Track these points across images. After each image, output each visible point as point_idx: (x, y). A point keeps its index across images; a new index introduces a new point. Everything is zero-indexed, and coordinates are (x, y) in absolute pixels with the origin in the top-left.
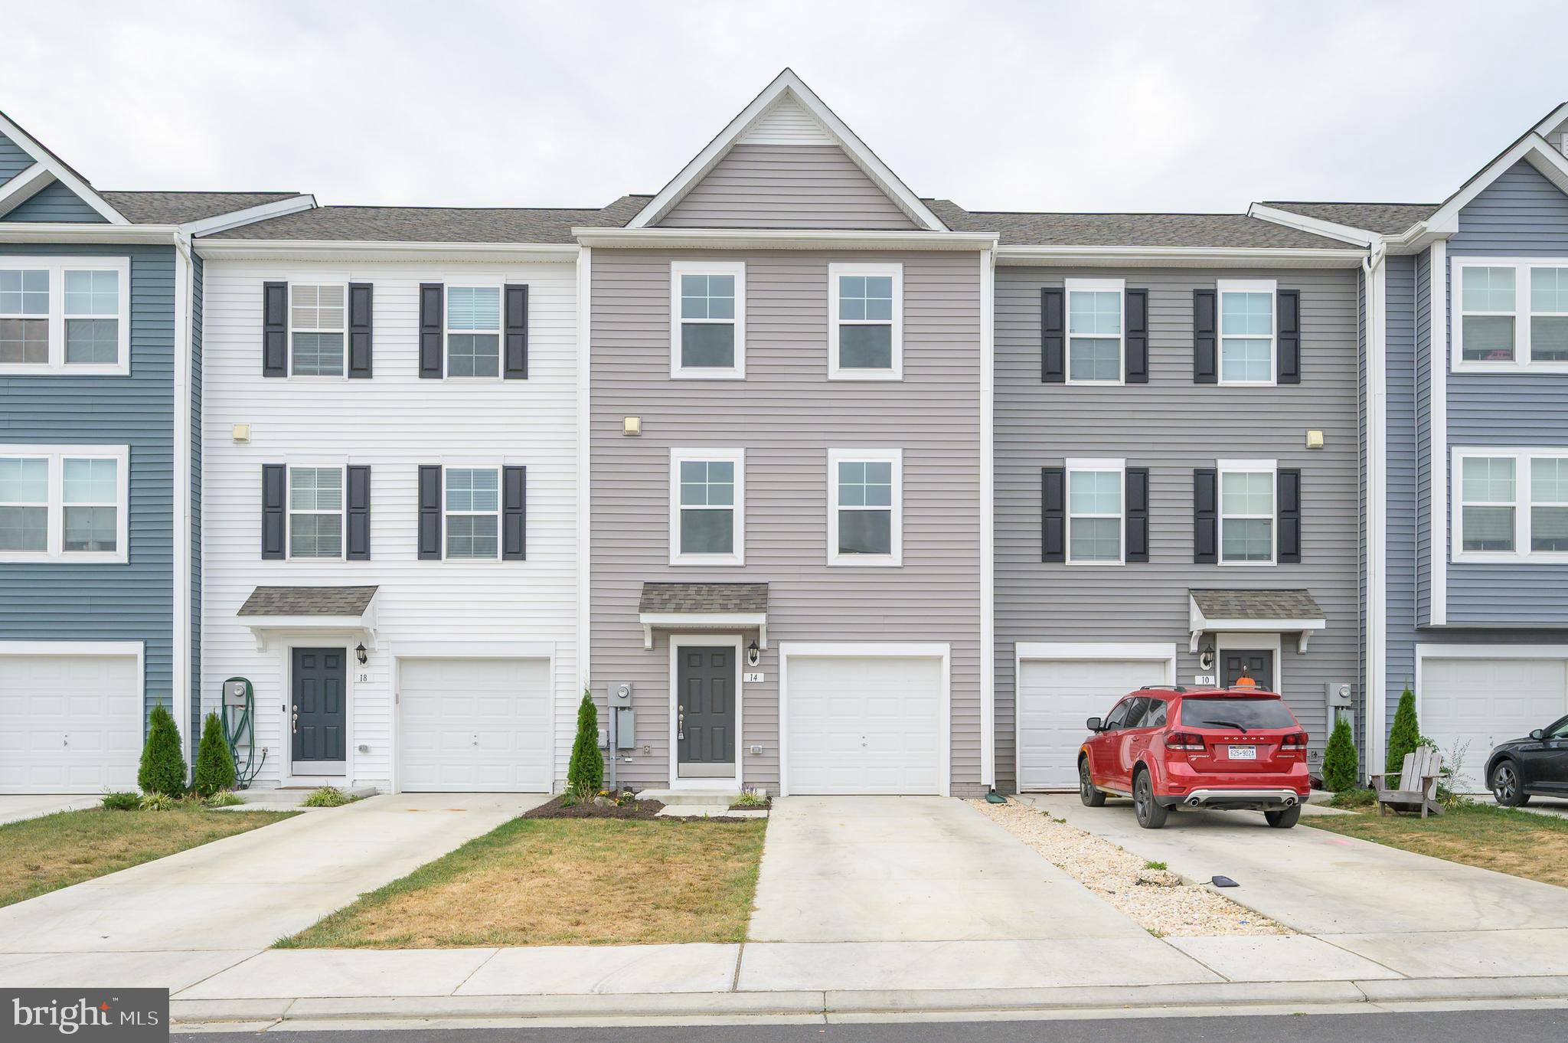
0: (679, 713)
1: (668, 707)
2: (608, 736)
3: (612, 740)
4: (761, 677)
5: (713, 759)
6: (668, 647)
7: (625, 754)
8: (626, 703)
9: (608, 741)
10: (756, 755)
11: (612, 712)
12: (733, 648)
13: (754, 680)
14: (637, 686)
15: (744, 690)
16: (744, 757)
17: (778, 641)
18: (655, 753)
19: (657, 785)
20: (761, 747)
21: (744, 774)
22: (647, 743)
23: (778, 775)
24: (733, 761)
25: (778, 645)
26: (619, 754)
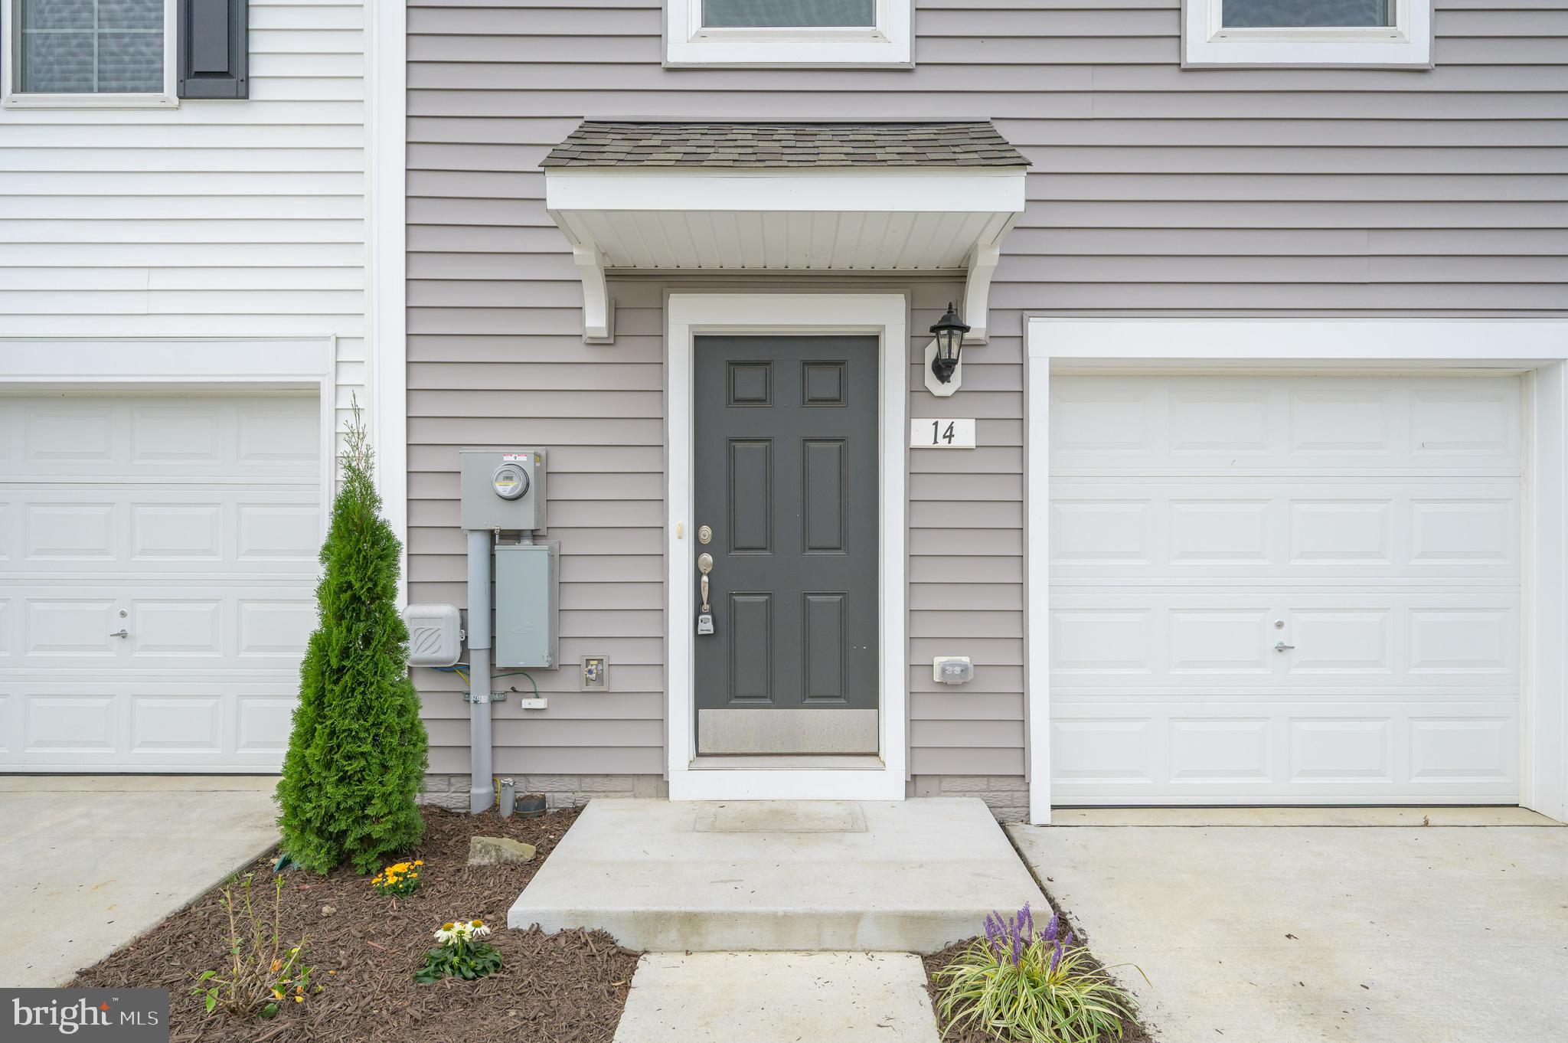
0: (699, 548)
1: (662, 529)
2: (464, 625)
3: (478, 640)
4: (966, 433)
5: (806, 696)
6: (661, 336)
7: (524, 685)
8: (523, 518)
9: (464, 644)
10: (953, 687)
11: (476, 547)
12: (872, 341)
13: (943, 443)
14: (561, 462)
15: (911, 475)
16: (911, 695)
17: (1022, 314)
18: (619, 682)
19: (627, 784)
20: (966, 659)
21: (911, 750)
22: (595, 650)
23: (1024, 751)
24: (869, 698)
25: (1022, 325)
26: (503, 685)
